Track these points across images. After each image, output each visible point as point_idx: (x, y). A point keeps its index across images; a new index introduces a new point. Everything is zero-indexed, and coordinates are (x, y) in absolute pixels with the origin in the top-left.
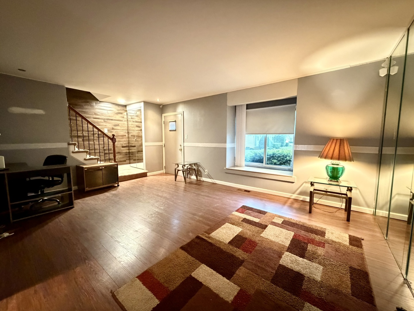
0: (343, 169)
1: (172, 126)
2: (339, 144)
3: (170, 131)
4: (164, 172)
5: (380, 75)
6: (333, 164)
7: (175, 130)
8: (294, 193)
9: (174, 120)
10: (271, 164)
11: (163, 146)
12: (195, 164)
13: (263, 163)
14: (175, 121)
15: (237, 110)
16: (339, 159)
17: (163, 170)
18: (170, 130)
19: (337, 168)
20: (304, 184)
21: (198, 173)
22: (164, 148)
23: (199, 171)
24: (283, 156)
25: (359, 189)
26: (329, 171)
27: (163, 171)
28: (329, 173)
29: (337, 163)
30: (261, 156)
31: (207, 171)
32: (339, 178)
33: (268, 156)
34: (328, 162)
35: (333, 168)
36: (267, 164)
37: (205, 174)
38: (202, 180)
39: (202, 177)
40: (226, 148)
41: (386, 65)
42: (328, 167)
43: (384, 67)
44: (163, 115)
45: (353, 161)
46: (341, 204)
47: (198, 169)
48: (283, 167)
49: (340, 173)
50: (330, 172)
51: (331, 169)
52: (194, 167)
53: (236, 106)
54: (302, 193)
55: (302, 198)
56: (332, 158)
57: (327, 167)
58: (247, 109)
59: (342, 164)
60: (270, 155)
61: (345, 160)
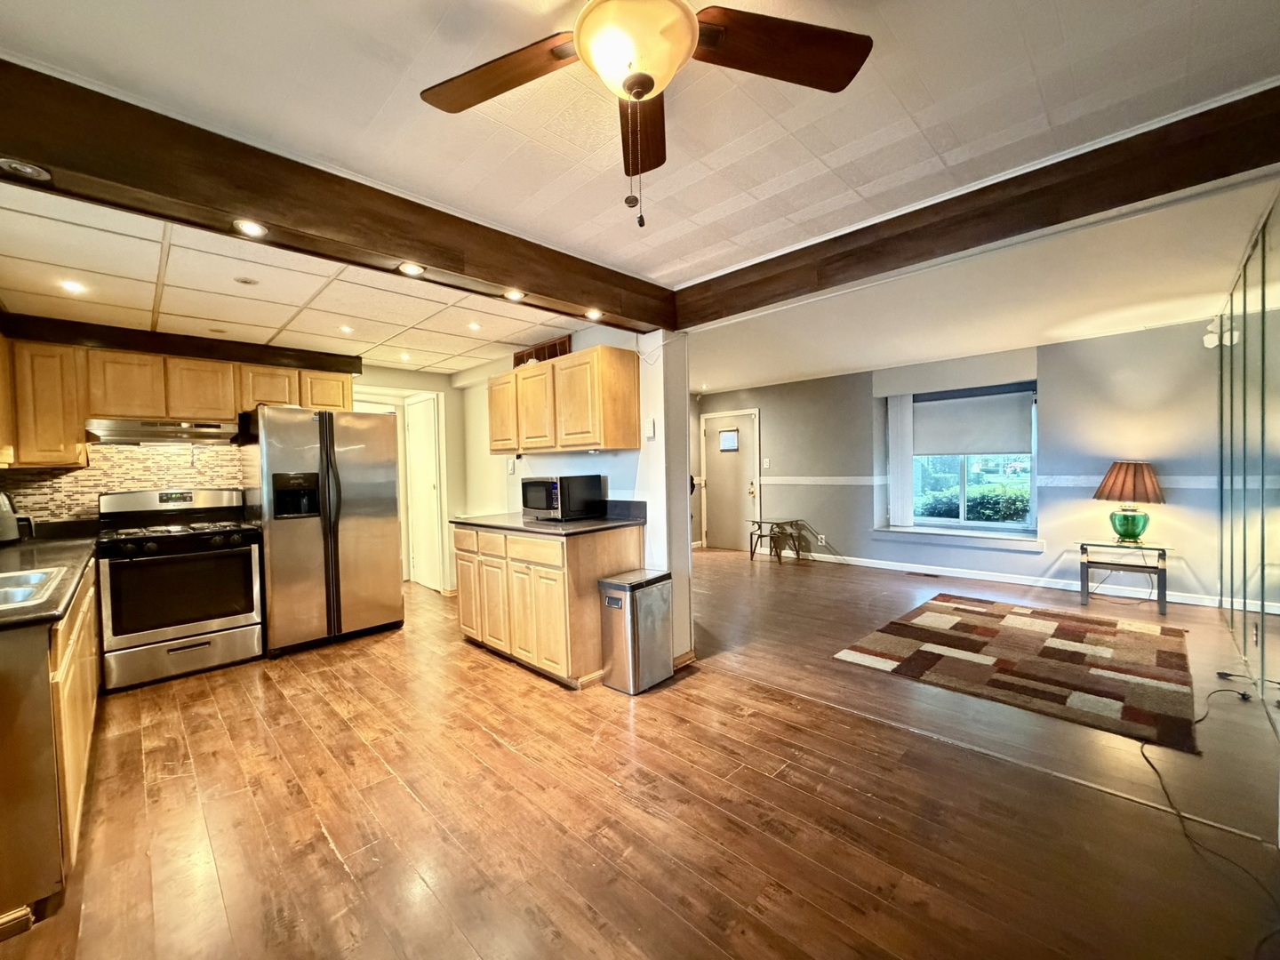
0: (1146, 519)
1: (728, 441)
2: (1133, 473)
3: (722, 451)
4: (705, 546)
5: (1206, 346)
6: (1123, 510)
7: (737, 450)
8: (1042, 575)
9: (735, 428)
10: (979, 519)
11: (703, 485)
12: (791, 524)
13: (957, 517)
14: (737, 430)
15: (889, 407)
16: (1134, 499)
17: (701, 540)
18: (722, 448)
19: (1134, 518)
20: (1065, 556)
21: (801, 544)
22: (704, 491)
23: (801, 538)
24: (1007, 501)
25: (1184, 560)
26: (1117, 523)
27: (700, 542)
28: (1118, 527)
29: (1132, 508)
30: (952, 503)
31: (823, 537)
32: (1139, 535)
33: (969, 501)
34: (1115, 507)
35: (1126, 518)
36: (969, 519)
37: (819, 544)
38: (810, 558)
39: (810, 552)
40: (872, 486)
41: (1214, 327)
42: (1116, 515)
43: (1212, 332)
44: (703, 417)
45: (1164, 502)
46: (1150, 591)
47: (800, 534)
48: (1009, 524)
49: (1141, 524)
50: (1120, 525)
51: (1120, 521)
52: (789, 530)
53: (887, 398)
54: (1061, 574)
55: (1060, 584)
56: (1121, 498)
57: (1112, 517)
58: (914, 402)
59: (1142, 508)
60: (975, 500)
61: (1148, 501)
